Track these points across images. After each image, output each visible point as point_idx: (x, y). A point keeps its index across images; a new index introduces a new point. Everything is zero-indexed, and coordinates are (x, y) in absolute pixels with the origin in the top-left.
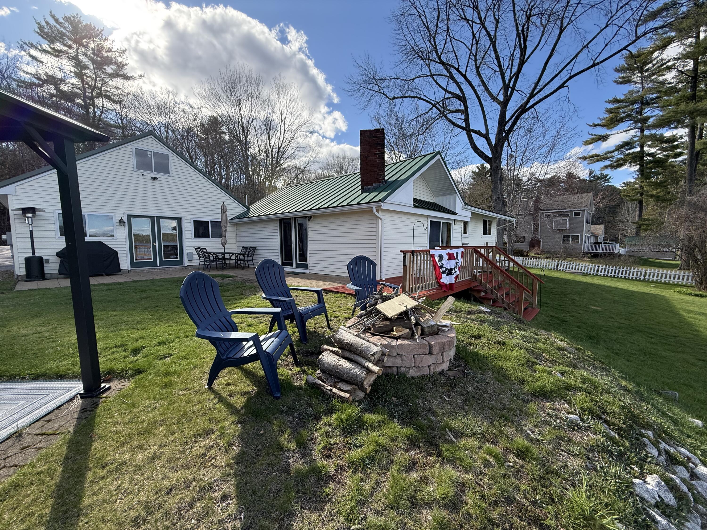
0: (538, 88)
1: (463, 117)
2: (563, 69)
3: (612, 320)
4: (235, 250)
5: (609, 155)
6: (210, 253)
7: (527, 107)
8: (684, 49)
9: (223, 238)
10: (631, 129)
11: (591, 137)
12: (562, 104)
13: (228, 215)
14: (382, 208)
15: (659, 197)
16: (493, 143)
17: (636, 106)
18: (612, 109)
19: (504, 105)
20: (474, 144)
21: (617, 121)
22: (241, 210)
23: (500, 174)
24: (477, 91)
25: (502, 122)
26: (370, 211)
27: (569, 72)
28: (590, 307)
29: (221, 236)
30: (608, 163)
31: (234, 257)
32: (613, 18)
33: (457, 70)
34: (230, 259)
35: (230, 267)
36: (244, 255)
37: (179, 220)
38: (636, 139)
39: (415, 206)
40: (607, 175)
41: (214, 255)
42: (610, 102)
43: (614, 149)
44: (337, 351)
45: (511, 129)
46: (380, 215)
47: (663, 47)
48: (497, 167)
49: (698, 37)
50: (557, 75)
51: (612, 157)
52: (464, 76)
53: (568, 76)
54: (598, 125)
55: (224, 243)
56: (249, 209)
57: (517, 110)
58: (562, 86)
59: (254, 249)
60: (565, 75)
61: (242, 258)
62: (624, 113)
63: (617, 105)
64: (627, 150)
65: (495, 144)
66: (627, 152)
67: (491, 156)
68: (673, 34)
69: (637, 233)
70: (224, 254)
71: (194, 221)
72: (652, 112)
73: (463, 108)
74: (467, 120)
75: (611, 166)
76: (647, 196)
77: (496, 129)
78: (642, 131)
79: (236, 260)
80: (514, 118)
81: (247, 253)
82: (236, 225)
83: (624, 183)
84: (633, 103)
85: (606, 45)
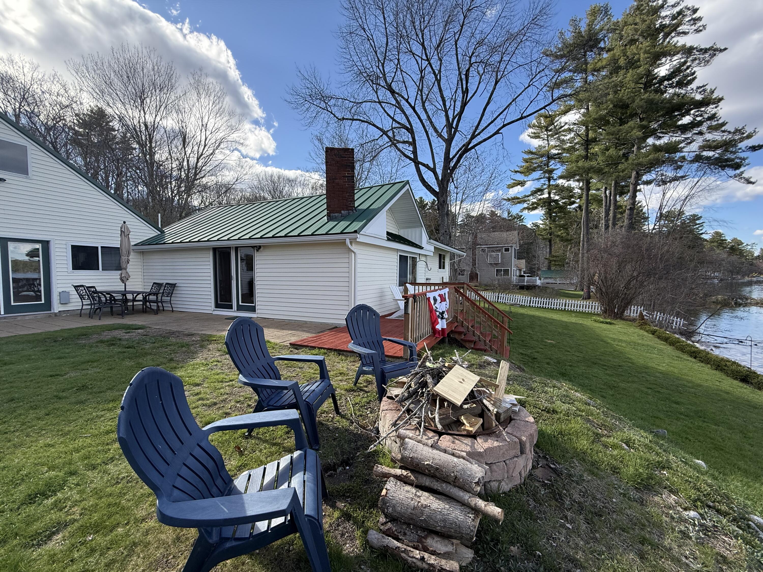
0: (478, 131)
1: (411, 148)
2: (497, 117)
3: (569, 353)
4: (140, 286)
5: (526, 199)
6: (101, 293)
7: (469, 147)
8: (580, 117)
9: (124, 271)
10: (542, 178)
11: (513, 181)
12: (497, 149)
13: (131, 240)
14: (358, 240)
15: (562, 237)
16: (440, 178)
17: (544, 159)
18: (528, 159)
19: (449, 142)
20: (422, 177)
21: (531, 170)
22: (151, 233)
23: (446, 209)
24: (425, 125)
25: (447, 159)
26: (343, 243)
27: (503, 120)
28: (547, 341)
29: (119, 268)
30: (525, 205)
31: (140, 297)
32: (534, 80)
33: (407, 101)
34: (134, 300)
35: (134, 312)
36: (156, 294)
37: (46, 244)
38: (545, 187)
39: (389, 239)
40: (521, 216)
41: (108, 296)
42: (525, 152)
43: (530, 193)
44: (406, 477)
45: (455, 167)
46: (354, 248)
47: (565, 112)
48: (444, 201)
49: (588, 109)
50: (492, 122)
51: (529, 200)
52: (413, 108)
53: (502, 124)
54: (518, 172)
55: (124, 279)
56: (163, 232)
57: (460, 149)
58: (497, 132)
59: (173, 286)
60: (499, 123)
61: (152, 298)
62: (536, 163)
63: (531, 156)
64: (539, 195)
65: (442, 179)
66: (539, 197)
67: (438, 191)
68: (572, 103)
69: (549, 268)
70: (124, 294)
71: (72, 246)
72: (555, 166)
73: (411, 140)
74: (415, 152)
75: (528, 209)
76: (555, 235)
77: (442, 164)
78: (549, 181)
79: (145, 300)
80: (458, 156)
81: (161, 291)
82: (142, 253)
83: (533, 223)
84: (542, 156)
85: (531, 102)
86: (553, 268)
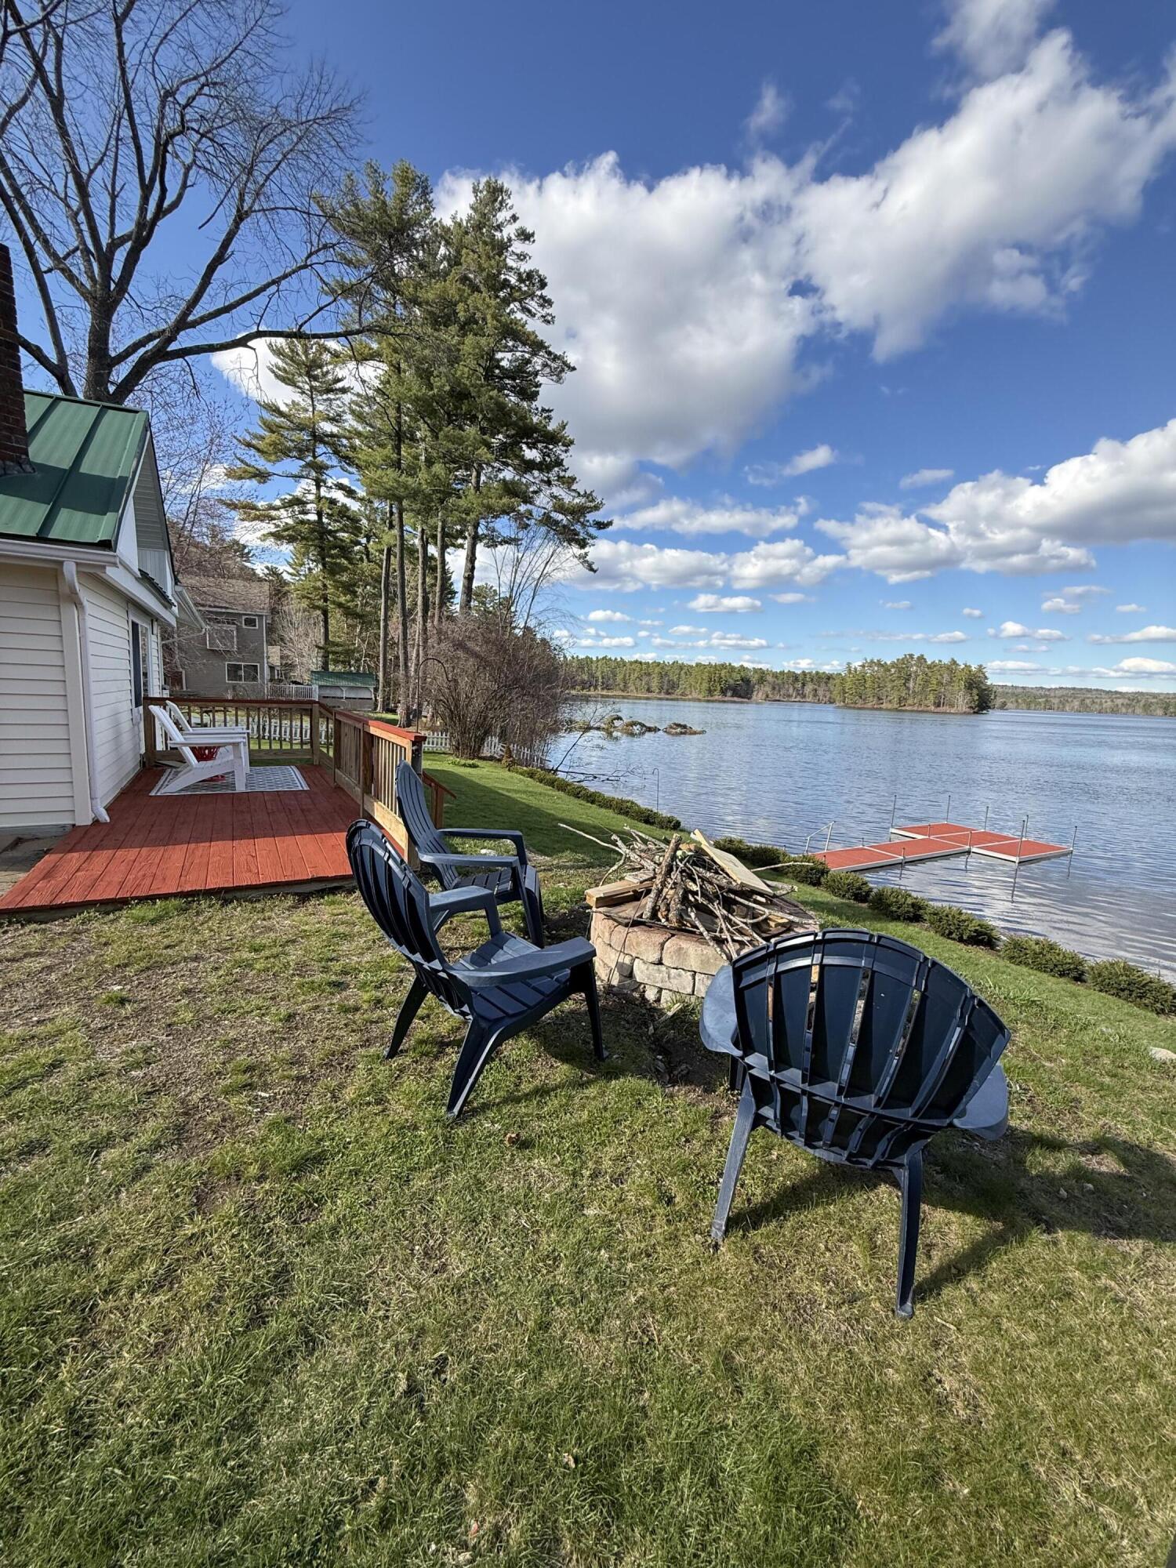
10: (303, 477)
11: (241, 465)
17: (306, 436)
18: (272, 424)
21: (280, 451)
30: (271, 527)
39: (140, 577)
43: (278, 503)
45: (127, 387)
46: (82, 593)
51: (279, 518)
54: (252, 446)
62: (290, 440)
63: (278, 420)
64: (299, 513)
66: (299, 517)
69: (325, 667)
72: (327, 459)
76: (333, 603)
78: (318, 487)
84: (301, 428)
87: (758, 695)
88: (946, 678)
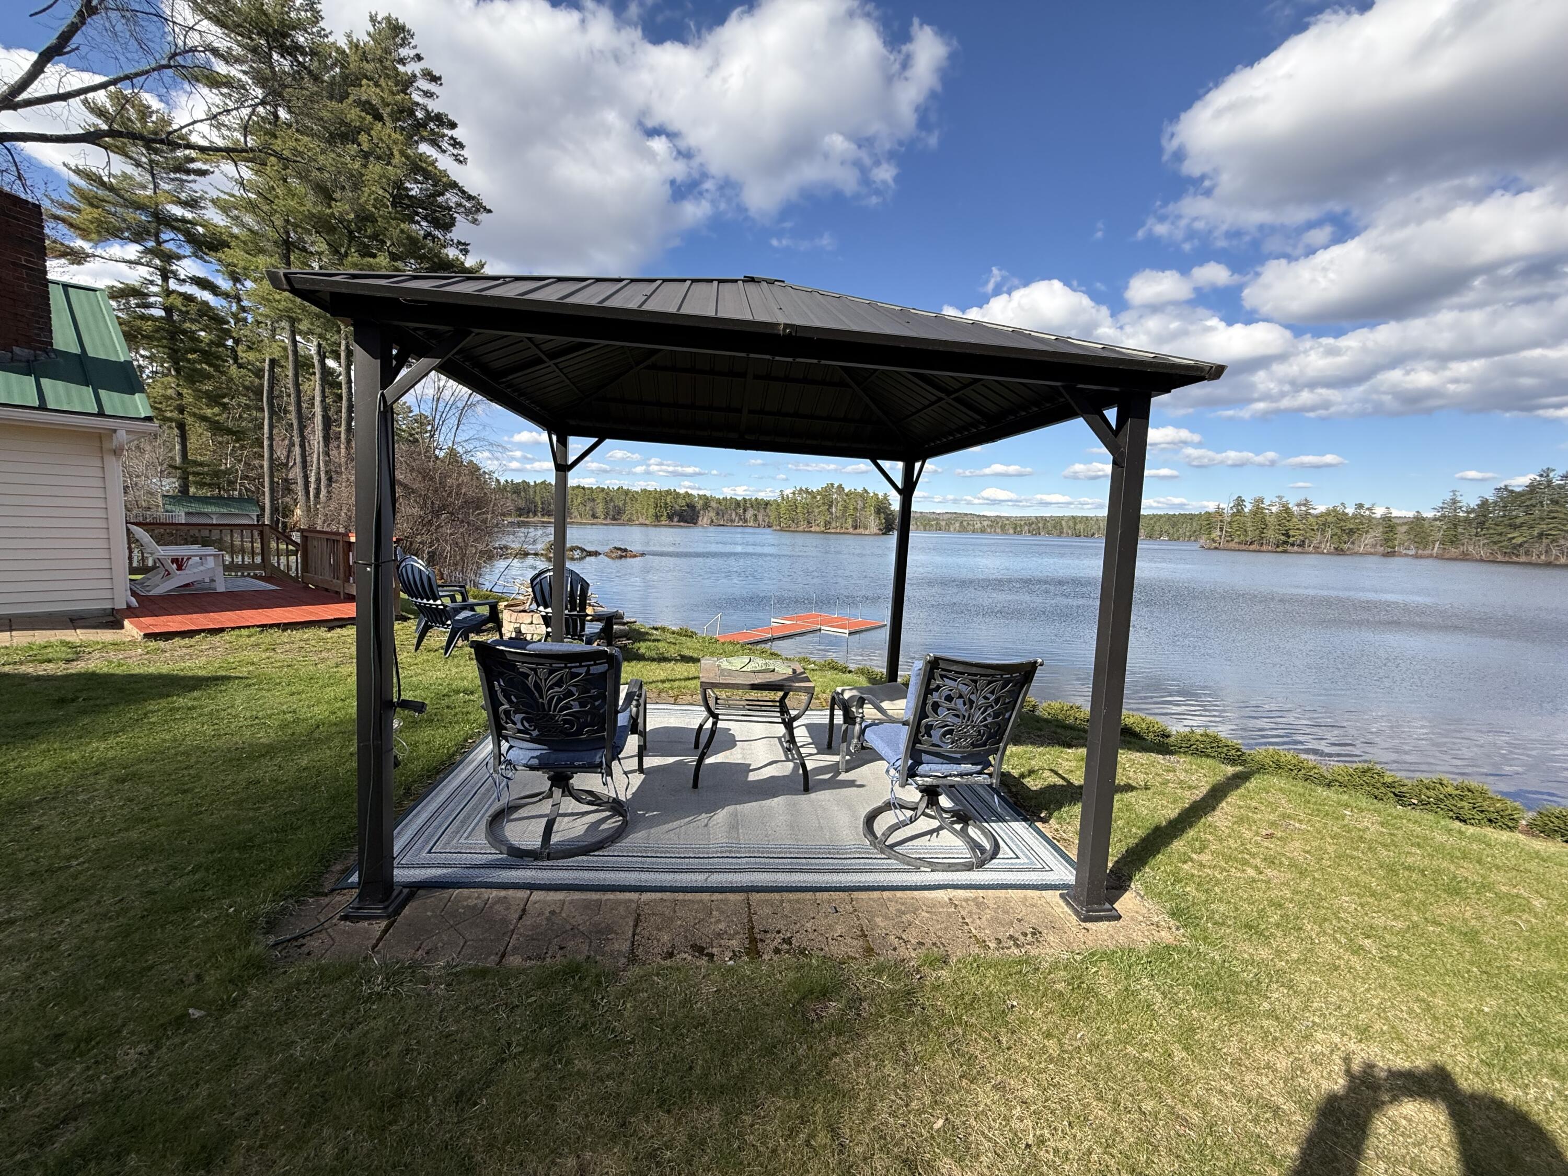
15: (217, 422)
69: (184, 490)
86: (192, 490)
87: (704, 520)
88: (860, 504)
